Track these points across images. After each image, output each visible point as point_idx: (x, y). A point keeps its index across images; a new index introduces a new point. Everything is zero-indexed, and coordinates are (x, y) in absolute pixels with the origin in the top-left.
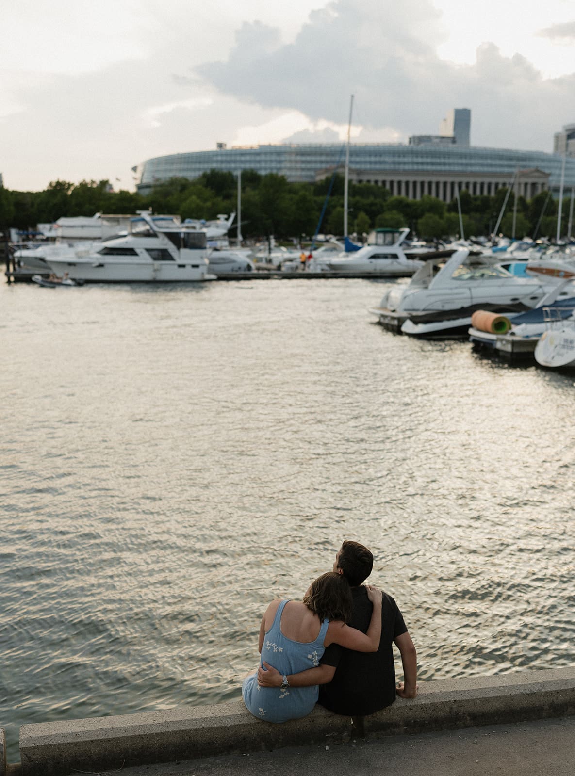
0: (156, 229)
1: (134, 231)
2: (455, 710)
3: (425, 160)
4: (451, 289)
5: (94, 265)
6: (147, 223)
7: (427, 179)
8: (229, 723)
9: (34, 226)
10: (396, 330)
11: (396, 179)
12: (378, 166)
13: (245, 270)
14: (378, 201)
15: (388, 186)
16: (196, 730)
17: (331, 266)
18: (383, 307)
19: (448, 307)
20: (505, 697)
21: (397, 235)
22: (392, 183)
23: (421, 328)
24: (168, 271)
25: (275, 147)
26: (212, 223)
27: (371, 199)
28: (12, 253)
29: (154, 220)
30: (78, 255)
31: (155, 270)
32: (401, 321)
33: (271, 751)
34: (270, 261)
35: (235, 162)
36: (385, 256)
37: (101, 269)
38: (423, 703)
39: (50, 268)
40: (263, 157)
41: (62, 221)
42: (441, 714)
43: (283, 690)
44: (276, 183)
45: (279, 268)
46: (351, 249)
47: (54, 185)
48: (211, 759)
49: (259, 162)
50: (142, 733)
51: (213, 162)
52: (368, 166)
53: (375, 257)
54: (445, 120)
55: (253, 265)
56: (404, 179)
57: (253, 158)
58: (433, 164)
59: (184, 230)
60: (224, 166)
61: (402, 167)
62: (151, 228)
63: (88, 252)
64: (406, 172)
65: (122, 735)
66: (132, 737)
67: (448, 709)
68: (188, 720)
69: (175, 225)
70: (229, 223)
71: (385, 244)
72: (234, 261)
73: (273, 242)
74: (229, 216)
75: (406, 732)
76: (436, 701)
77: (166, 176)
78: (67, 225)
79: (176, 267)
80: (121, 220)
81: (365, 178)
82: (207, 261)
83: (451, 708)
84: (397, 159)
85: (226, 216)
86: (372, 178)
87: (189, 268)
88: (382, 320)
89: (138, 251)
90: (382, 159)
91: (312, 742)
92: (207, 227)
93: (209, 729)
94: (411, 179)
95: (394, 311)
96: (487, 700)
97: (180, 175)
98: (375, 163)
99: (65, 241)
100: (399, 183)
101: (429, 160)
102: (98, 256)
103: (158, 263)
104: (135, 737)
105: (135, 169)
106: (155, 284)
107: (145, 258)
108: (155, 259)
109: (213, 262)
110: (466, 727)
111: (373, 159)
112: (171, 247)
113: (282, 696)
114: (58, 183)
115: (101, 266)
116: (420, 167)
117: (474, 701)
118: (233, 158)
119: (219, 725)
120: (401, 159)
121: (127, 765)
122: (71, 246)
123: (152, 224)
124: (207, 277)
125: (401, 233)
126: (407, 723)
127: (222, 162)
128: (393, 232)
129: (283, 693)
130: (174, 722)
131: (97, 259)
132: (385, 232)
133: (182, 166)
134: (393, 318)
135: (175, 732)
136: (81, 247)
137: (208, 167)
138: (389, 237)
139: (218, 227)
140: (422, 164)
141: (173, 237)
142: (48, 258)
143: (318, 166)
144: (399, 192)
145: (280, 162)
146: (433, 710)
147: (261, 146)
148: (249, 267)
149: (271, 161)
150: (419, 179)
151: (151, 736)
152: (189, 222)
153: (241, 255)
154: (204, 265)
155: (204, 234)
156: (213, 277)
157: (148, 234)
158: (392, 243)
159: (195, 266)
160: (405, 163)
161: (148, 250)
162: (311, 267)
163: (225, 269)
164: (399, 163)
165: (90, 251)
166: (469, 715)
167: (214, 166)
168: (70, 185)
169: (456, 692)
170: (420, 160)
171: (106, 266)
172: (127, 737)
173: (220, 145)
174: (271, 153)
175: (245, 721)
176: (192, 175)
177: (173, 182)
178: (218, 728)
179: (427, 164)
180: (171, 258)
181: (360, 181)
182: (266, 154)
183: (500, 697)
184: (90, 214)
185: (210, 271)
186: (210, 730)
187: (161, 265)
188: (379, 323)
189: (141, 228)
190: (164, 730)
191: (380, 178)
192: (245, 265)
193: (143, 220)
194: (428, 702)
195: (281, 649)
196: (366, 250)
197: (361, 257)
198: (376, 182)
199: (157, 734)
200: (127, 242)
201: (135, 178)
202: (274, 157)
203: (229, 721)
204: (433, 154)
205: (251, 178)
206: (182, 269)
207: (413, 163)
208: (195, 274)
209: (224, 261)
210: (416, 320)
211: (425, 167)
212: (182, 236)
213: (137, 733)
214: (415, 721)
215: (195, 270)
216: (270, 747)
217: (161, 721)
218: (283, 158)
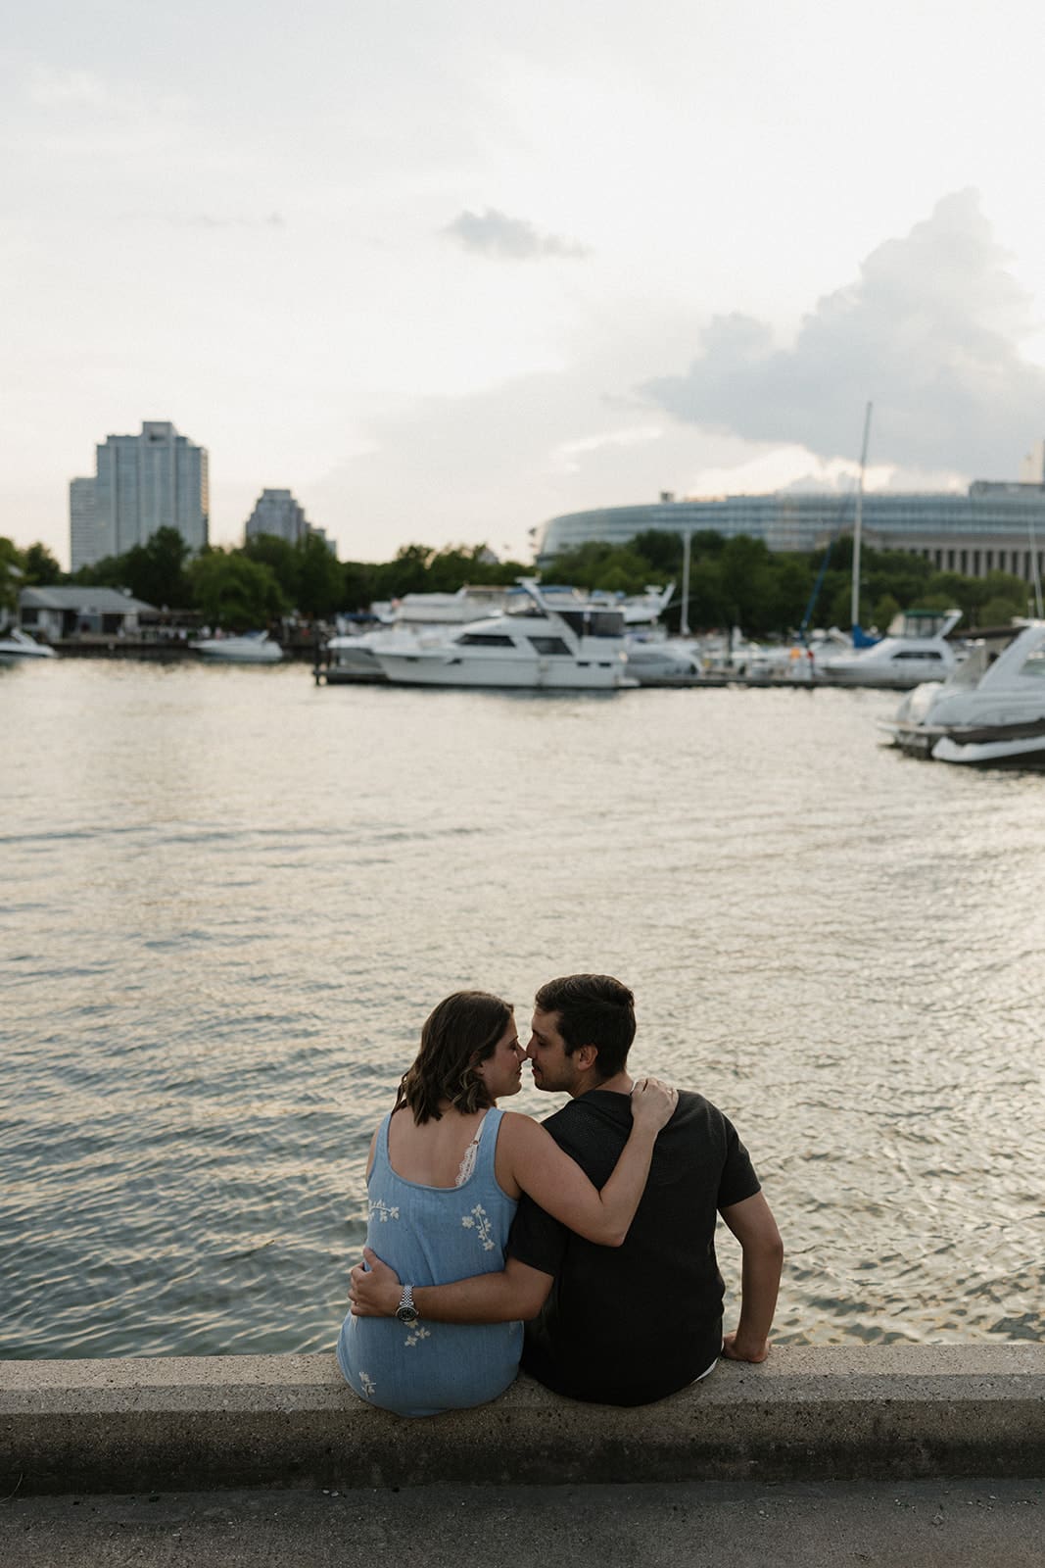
0: (546, 606)
1: (512, 610)
2: (888, 1426)
3: (994, 517)
4: (1017, 690)
5: (447, 661)
6: (532, 597)
7: (997, 547)
8: (291, 1404)
9: (366, 606)
10: (924, 753)
11: (946, 546)
12: (916, 528)
13: (687, 672)
14: (913, 578)
15: (932, 558)
16: (205, 1415)
17: (829, 670)
18: (901, 720)
19: (1011, 720)
20: (1027, 1404)
21: (939, 621)
22: (939, 553)
23: (972, 752)
24: (562, 671)
25: (752, 498)
26: (637, 599)
27: (902, 577)
28: (326, 643)
29: (543, 592)
30: (423, 645)
31: (543, 670)
32: (933, 739)
33: (396, 1490)
34: (730, 663)
35: (688, 520)
36: (920, 655)
37: (456, 667)
38: (801, 1399)
39: (378, 665)
40: (731, 514)
41: (411, 598)
42: (851, 1434)
43: (413, 1324)
44: (750, 550)
45: (742, 670)
46: (863, 644)
47: (406, 550)
48: (237, 1497)
49: (726, 520)
50: (69, 1410)
51: (652, 520)
52: (899, 528)
53: (902, 655)
54: (1029, 458)
55: (701, 668)
56: (958, 547)
57: (715, 514)
58: (1007, 524)
59: (590, 608)
60: (669, 527)
61: (956, 529)
62: (539, 605)
63: (438, 640)
64: (962, 537)
65: (20, 1410)
66: (42, 1418)
67: (869, 1424)
68: (191, 1388)
69: (578, 601)
70: (664, 601)
71: (920, 636)
72: (667, 660)
73: (737, 634)
74: (665, 589)
75: (755, 1473)
76: (837, 1399)
77: (576, 541)
78: (416, 605)
79: (574, 666)
80: (495, 596)
81: (895, 545)
82: (623, 657)
83: (878, 1421)
84: (947, 516)
85: (658, 589)
86: (907, 545)
87: (594, 668)
88: (901, 740)
89: (515, 640)
90: (923, 516)
91: (505, 1476)
92: (629, 605)
93: (238, 1415)
94: (971, 547)
95: (922, 724)
96: (977, 1407)
97: (597, 539)
98: (913, 522)
99: (408, 625)
100: (951, 554)
101: (1002, 518)
102: (454, 647)
103: (546, 659)
104: (50, 1417)
105: (533, 532)
106: (542, 690)
107: (525, 650)
108: (542, 652)
109: (633, 660)
110: (918, 1476)
111: (908, 516)
112: (567, 634)
113: (411, 1341)
114: (412, 549)
115: (457, 661)
116: (986, 529)
117: (940, 1408)
118: (685, 515)
119: (265, 1407)
120: (955, 516)
121: (27, 1491)
122: (415, 632)
123: (539, 597)
124: (624, 682)
125: (946, 619)
126: (758, 1451)
127: (667, 521)
128: (933, 617)
129: (412, 1332)
130: (153, 1389)
131: (450, 650)
132: (919, 617)
133: (607, 527)
134: (919, 736)
135: (152, 1416)
136: (429, 633)
137: (643, 527)
138: (927, 624)
139: (646, 605)
140: (990, 523)
141: (572, 619)
142: (378, 649)
143: (819, 527)
144: (951, 564)
145: (759, 520)
146: (830, 1422)
147: (729, 498)
148: (693, 670)
149: (744, 520)
150: (984, 547)
151: (92, 1420)
152: (599, 597)
153: (682, 650)
154: (619, 663)
155: (620, 615)
156: (633, 682)
157: (532, 614)
158: (932, 634)
159: (605, 665)
160: (961, 523)
161: (533, 640)
162: (796, 671)
163: (654, 671)
164: (951, 522)
165: (443, 641)
166: (927, 1444)
167: (656, 526)
168: (429, 551)
169: (893, 1378)
170: (985, 517)
171: (465, 663)
172: (30, 1417)
173: (665, 496)
174: (745, 508)
175: (333, 1404)
176: (619, 538)
177: (587, 549)
178: (261, 1415)
179: (998, 523)
180: (566, 651)
181: (887, 550)
182: (736, 508)
183: (1012, 1404)
184: (454, 591)
185: (628, 674)
186: (239, 1418)
187: (551, 662)
188: (896, 746)
189: (523, 605)
190: (127, 1406)
191: (920, 546)
192: (687, 666)
193: (526, 592)
194: (815, 1397)
195: (394, 1211)
196: (887, 646)
197: (879, 655)
198: (913, 551)
199: (107, 1417)
200: (498, 627)
201: (532, 545)
202: (749, 514)
203: (293, 1398)
204: (1007, 508)
205: (707, 543)
206: (584, 670)
207: (975, 522)
208: (605, 678)
209: (654, 658)
210: (960, 739)
211: (995, 529)
212: (587, 618)
213: (56, 1410)
214: (779, 1448)
215: (605, 670)
216: (395, 1479)
217: (125, 1383)
218: (763, 514)
